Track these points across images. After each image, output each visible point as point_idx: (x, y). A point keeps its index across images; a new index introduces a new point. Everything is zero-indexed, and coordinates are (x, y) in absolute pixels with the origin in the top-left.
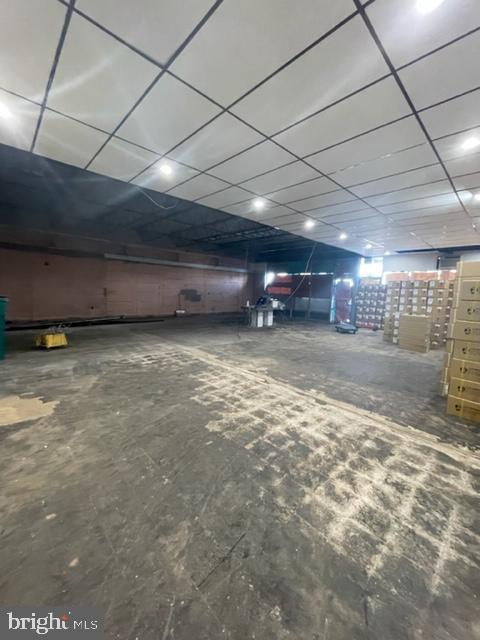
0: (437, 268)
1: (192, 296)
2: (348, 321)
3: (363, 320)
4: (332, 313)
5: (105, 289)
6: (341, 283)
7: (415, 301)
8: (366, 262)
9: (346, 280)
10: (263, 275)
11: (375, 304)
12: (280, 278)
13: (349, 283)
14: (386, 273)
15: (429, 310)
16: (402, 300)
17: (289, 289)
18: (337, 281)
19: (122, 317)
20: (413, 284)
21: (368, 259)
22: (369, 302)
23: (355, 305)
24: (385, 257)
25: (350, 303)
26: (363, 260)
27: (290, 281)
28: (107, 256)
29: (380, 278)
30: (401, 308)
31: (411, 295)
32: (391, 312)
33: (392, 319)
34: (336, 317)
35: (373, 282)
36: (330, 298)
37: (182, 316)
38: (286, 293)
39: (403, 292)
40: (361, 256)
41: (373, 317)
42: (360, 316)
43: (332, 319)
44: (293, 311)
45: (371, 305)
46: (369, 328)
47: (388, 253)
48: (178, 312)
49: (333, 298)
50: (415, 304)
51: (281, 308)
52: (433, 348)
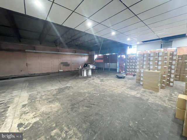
0: (161, 48)
1: (66, 64)
2: (124, 72)
3: (129, 71)
4: (118, 69)
5: (27, 64)
6: (121, 57)
7: (151, 63)
8: (130, 48)
9: (122, 56)
10: (94, 55)
11: (134, 65)
12: (99, 56)
13: (123, 57)
14: (138, 52)
15: (160, 68)
16: (145, 63)
17: (103, 60)
18: (119, 56)
19: (35, 74)
20: (150, 55)
21: (131, 46)
22: (131, 64)
23: (126, 65)
24: (138, 45)
25: (124, 64)
26: (128, 47)
27: (103, 57)
28: (26, 51)
29: (136, 54)
30: (144, 67)
31: (149, 60)
32: (139, 69)
33: (140, 73)
34: (119, 70)
35: (133, 56)
36: (117, 63)
37: (61, 72)
38: (101, 62)
39: (145, 59)
40: (128, 46)
41: (133, 70)
42: (128, 70)
43: (118, 71)
44: (104, 68)
45: (132, 65)
46: (131, 74)
47: (138, 43)
48: (60, 70)
49: (118, 63)
50: (151, 65)
51: (94, 68)
52: (162, 88)
